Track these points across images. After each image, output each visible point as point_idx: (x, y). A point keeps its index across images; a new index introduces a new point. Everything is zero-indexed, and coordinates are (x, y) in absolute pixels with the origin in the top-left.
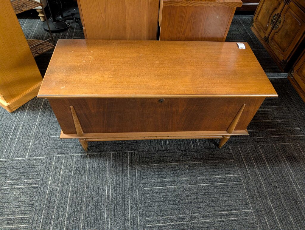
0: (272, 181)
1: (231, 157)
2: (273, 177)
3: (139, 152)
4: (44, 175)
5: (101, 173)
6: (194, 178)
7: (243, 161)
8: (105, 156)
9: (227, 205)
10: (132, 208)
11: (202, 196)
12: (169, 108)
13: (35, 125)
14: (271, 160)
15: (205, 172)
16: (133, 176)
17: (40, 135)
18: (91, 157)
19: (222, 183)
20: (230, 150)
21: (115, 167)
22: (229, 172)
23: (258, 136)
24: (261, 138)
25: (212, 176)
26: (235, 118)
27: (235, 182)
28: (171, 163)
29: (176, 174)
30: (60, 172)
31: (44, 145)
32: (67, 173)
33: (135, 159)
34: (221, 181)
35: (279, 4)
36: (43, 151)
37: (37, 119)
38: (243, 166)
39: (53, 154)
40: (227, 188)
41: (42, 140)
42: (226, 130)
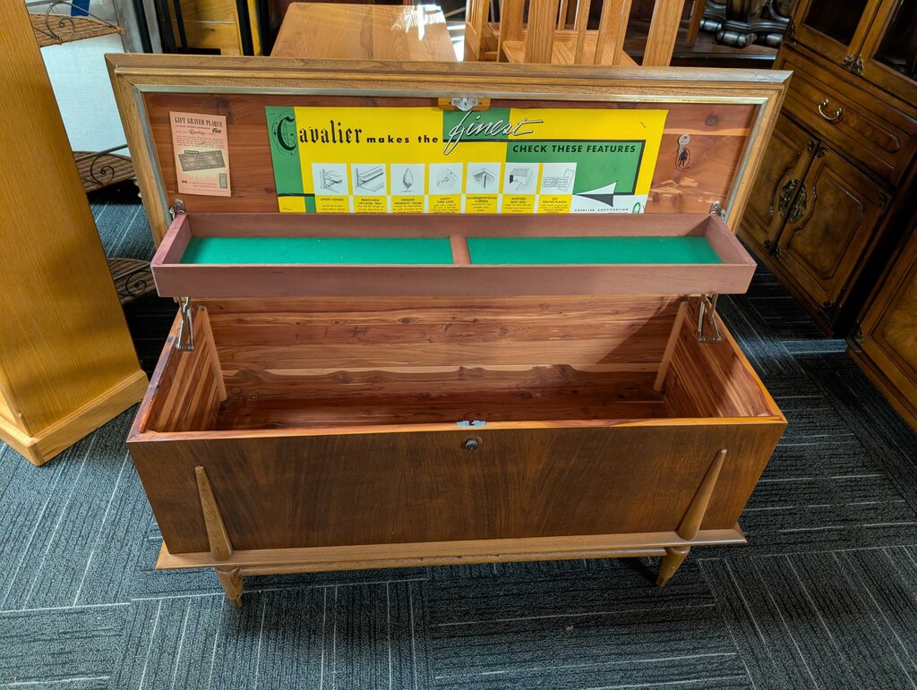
1: (706, 595)
3: (421, 582)
4: (123, 660)
6: (596, 666)
7: (743, 605)
8: (315, 597)
12: (494, 464)
14: (831, 601)
15: (629, 643)
16: (402, 660)
18: (272, 599)
19: (685, 679)
20: (699, 571)
21: (347, 631)
22: (705, 642)
23: (782, 527)
24: (793, 533)
25: (652, 658)
26: (699, 491)
27: (727, 675)
28: (522, 615)
29: (539, 653)
30: (174, 652)
31: (130, 563)
32: (197, 655)
33: (409, 605)
34: (681, 674)
35: (797, 157)
36: (126, 582)
38: (745, 624)
39: (157, 593)
41: (126, 549)
42: (677, 530)
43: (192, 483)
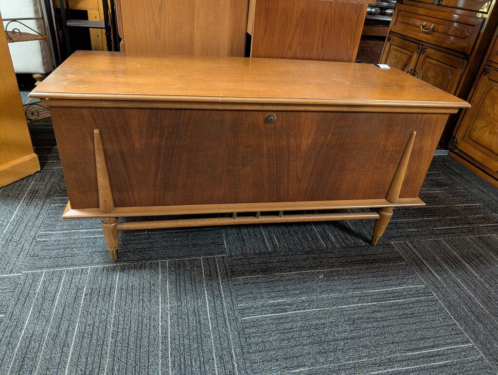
0: (489, 292)
1: (401, 259)
2: (488, 286)
3: (223, 257)
4: (15, 305)
5: (146, 295)
6: (341, 295)
7: (423, 263)
8: (154, 267)
9: (422, 339)
10: (221, 358)
11: (365, 325)
13: (8, 222)
15: (359, 283)
16: (215, 297)
17: (16, 238)
18: (123, 269)
19: (396, 299)
21: (176, 283)
22: (405, 281)
25: (375, 289)
27: (422, 296)
28: (290, 271)
29: (305, 290)
30: (54, 300)
31: (22, 253)
32: (70, 300)
33: (216, 269)
34: (394, 297)
36: (19, 263)
37: (12, 213)
38: (426, 271)
39: (41, 268)
40: (410, 308)
41: (20, 246)
42: (386, 198)
43: (91, 145)
